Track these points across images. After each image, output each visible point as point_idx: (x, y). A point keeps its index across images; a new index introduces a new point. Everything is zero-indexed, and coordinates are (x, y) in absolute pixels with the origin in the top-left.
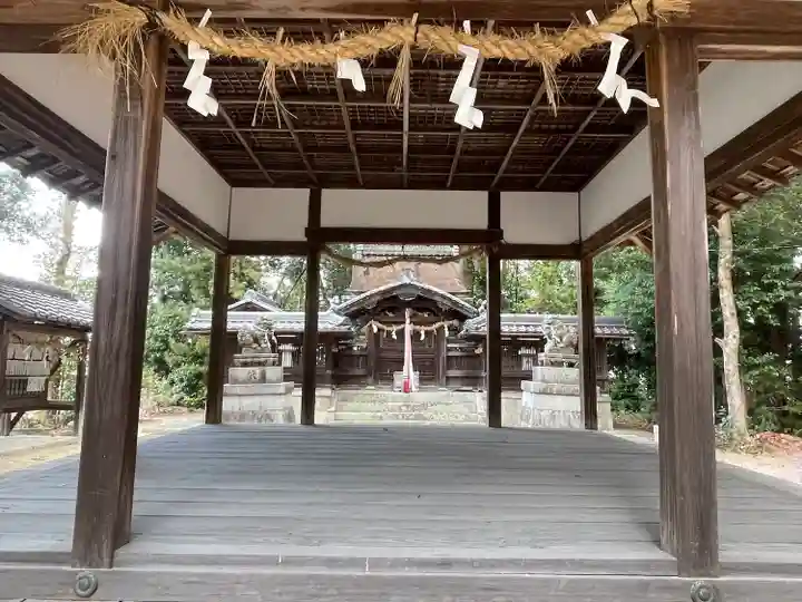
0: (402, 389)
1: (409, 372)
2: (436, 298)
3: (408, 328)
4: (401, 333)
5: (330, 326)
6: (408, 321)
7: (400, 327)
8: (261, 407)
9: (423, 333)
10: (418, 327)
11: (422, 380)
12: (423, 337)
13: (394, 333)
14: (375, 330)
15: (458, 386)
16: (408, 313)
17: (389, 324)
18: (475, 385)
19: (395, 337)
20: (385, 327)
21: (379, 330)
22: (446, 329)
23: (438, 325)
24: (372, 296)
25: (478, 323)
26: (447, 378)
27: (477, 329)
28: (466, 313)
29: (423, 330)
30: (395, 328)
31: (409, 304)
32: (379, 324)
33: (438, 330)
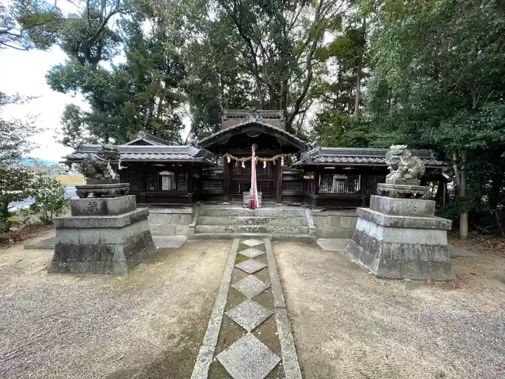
0: (249, 206)
1: (254, 193)
3: (254, 159)
4: (248, 163)
5: (188, 157)
6: (254, 154)
7: (248, 159)
8: (100, 241)
9: (265, 163)
10: (261, 159)
11: (264, 198)
12: (265, 167)
13: (243, 163)
14: (229, 161)
15: (290, 203)
16: (253, 147)
17: (240, 156)
18: (302, 201)
19: (243, 166)
20: (237, 159)
21: (231, 160)
22: (282, 161)
23: (277, 157)
24: (225, 133)
25: (314, 155)
26: (283, 197)
27: (313, 160)
29: (265, 161)
30: (244, 159)
32: (232, 156)
33: (276, 161)
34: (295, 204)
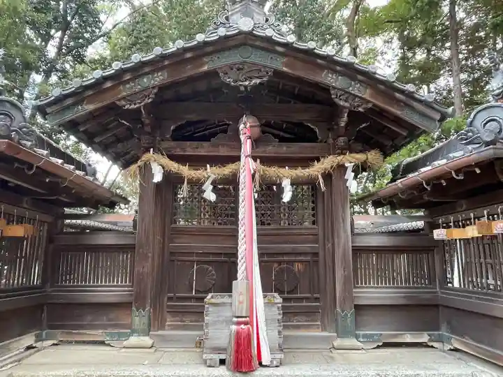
0: (229, 356)
1: (250, 298)
2: (330, 79)
4: (227, 189)
6: (247, 147)
7: (227, 170)
9: (286, 184)
10: (273, 171)
11: (287, 317)
12: (287, 197)
13: (208, 186)
14: (158, 178)
15: (388, 334)
16: (247, 127)
17: (197, 161)
18: (431, 326)
19: (210, 196)
20: (185, 171)
23: (328, 162)
26: (358, 308)
28: (414, 119)
29: (286, 178)
30: (211, 173)
31: (249, 102)
32: (166, 161)
33: (327, 176)
34: (408, 338)
